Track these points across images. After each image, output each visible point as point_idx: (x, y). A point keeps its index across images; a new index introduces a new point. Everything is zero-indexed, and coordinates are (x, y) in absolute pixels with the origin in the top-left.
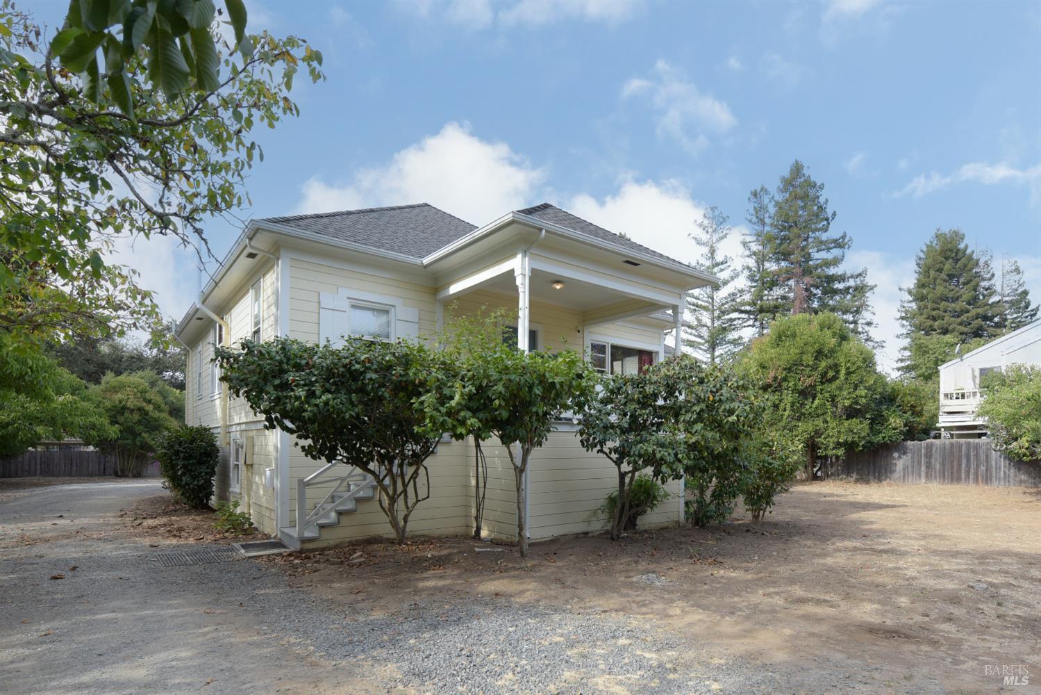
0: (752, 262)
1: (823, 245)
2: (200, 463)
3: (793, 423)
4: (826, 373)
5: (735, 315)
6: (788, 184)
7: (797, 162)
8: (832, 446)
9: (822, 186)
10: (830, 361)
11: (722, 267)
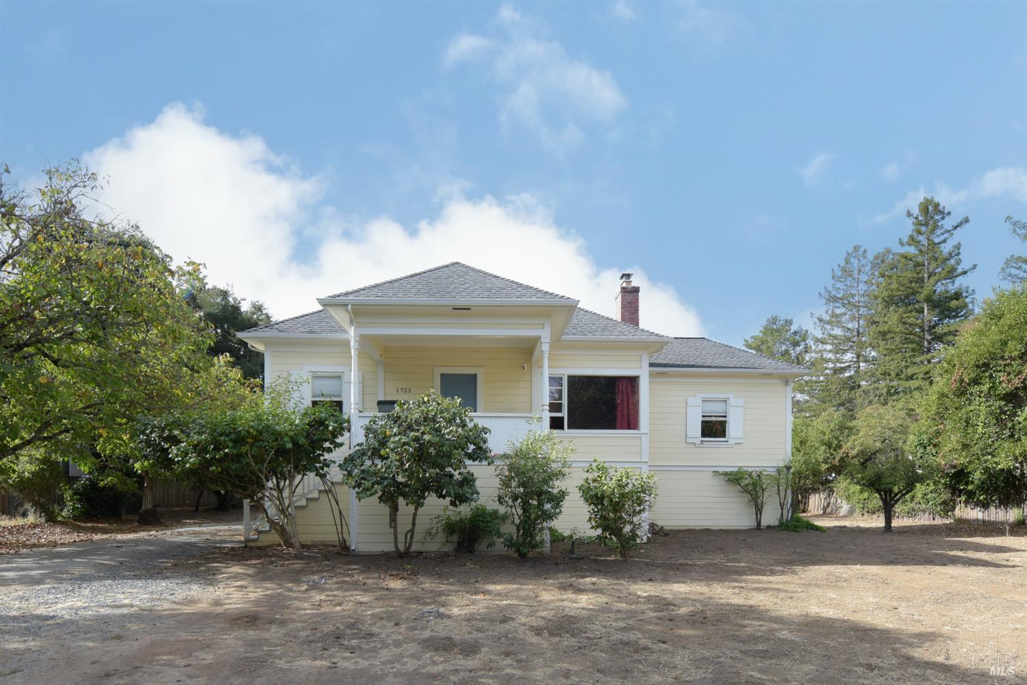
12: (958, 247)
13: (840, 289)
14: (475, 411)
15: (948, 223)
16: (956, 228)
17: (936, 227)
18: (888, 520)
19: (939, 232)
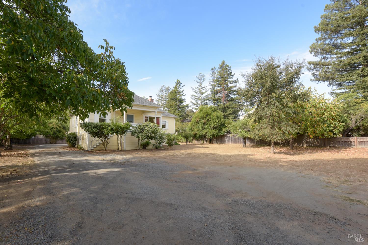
0: (211, 87)
1: (232, 82)
2: (74, 139)
3: (202, 130)
4: (209, 119)
5: (208, 101)
6: (221, 67)
7: (223, 61)
8: (209, 135)
9: (231, 67)
10: (210, 117)
11: (204, 88)
12: (183, 90)
13: (161, 94)
14: (133, 123)
15: (181, 85)
16: (183, 87)
17: (180, 86)
18: (187, 143)
19: (180, 87)
